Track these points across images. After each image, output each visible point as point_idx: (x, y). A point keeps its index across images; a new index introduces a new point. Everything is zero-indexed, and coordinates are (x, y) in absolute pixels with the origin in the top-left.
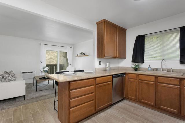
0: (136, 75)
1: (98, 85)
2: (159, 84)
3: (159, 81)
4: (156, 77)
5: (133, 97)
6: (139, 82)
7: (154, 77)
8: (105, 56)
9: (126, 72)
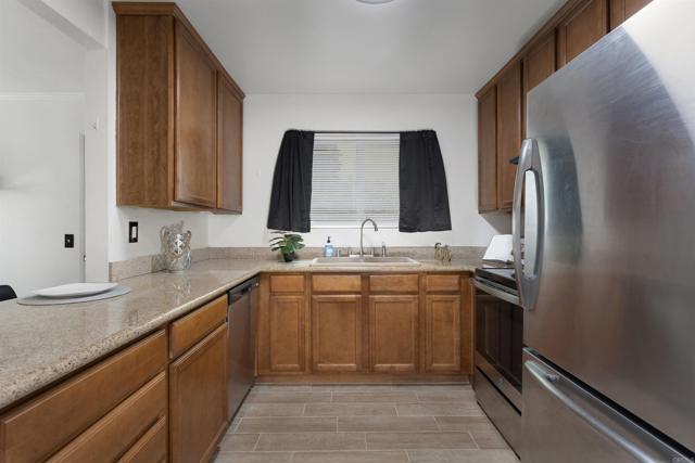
0: (302, 277)
1: (180, 361)
2: (371, 296)
3: (372, 289)
4: (365, 276)
5: (290, 366)
6: (312, 301)
7: (359, 276)
8: (174, 199)
9: (265, 270)
